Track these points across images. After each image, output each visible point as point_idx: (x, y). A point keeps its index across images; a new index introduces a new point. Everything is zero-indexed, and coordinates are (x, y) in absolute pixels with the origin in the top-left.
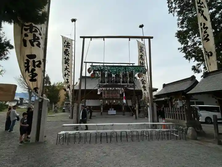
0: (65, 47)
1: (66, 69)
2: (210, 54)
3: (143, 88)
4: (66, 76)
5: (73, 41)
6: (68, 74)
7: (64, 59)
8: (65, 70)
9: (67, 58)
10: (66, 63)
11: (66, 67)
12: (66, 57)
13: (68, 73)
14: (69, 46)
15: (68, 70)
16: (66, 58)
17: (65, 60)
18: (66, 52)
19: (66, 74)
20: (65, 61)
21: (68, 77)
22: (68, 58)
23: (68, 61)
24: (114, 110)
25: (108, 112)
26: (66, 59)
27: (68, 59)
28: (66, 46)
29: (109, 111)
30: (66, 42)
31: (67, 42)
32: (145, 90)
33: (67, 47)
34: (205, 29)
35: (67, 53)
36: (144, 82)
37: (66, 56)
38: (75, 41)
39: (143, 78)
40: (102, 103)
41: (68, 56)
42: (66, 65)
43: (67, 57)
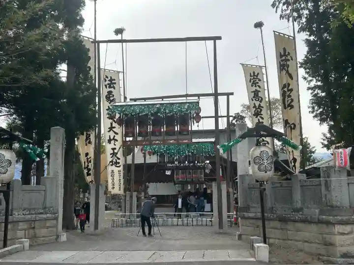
0: (106, 87)
1: (111, 128)
2: (293, 126)
4: (110, 143)
5: (120, 74)
6: (114, 139)
7: (107, 110)
8: (109, 131)
10: (110, 117)
11: (111, 124)
12: (109, 105)
13: (114, 136)
14: (114, 85)
18: (110, 97)
19: (112, 138)
21: (115, 145)
28: (108, 86)
30: (107, 77)
31: (109, 78)
33: (110, 87)
34: (289, 92)
35: (111, 99)
37: (110, 103)
38: (123, 72)
42: (111, 120)
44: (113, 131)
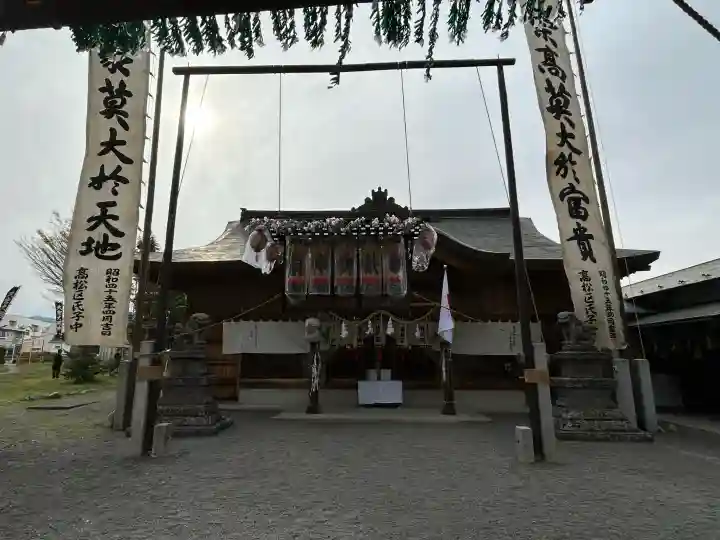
1: (111, 145)
3: (575, 243)
4: (98, 189)
6: (114, 176)
7: (102, 90)
8: (102, 153)
9: (116, 86)
10: (111, 110)
11: (113, 132)
12: (110, 76)
13: (119, 168)
15: (117, 148)
16: (108, 88)
17: (107, 94)
19: (107, 173)
20: (107, 99)
21: (115, 193)
22: (122, 84)
23: (124, 102)
24: (394, 377)
25: (356, 387)
26: (111, 92)
27: (123, 92)
29: (361, 384)
32: (587, 254)
35: (118, 58)
36: (583, 204)
37: (113, 71)
39: (577, 180)
40: (316, 335)
41: (126, 73)
42: (114, 122)
43: (116, 79)
44: (116, 152)
